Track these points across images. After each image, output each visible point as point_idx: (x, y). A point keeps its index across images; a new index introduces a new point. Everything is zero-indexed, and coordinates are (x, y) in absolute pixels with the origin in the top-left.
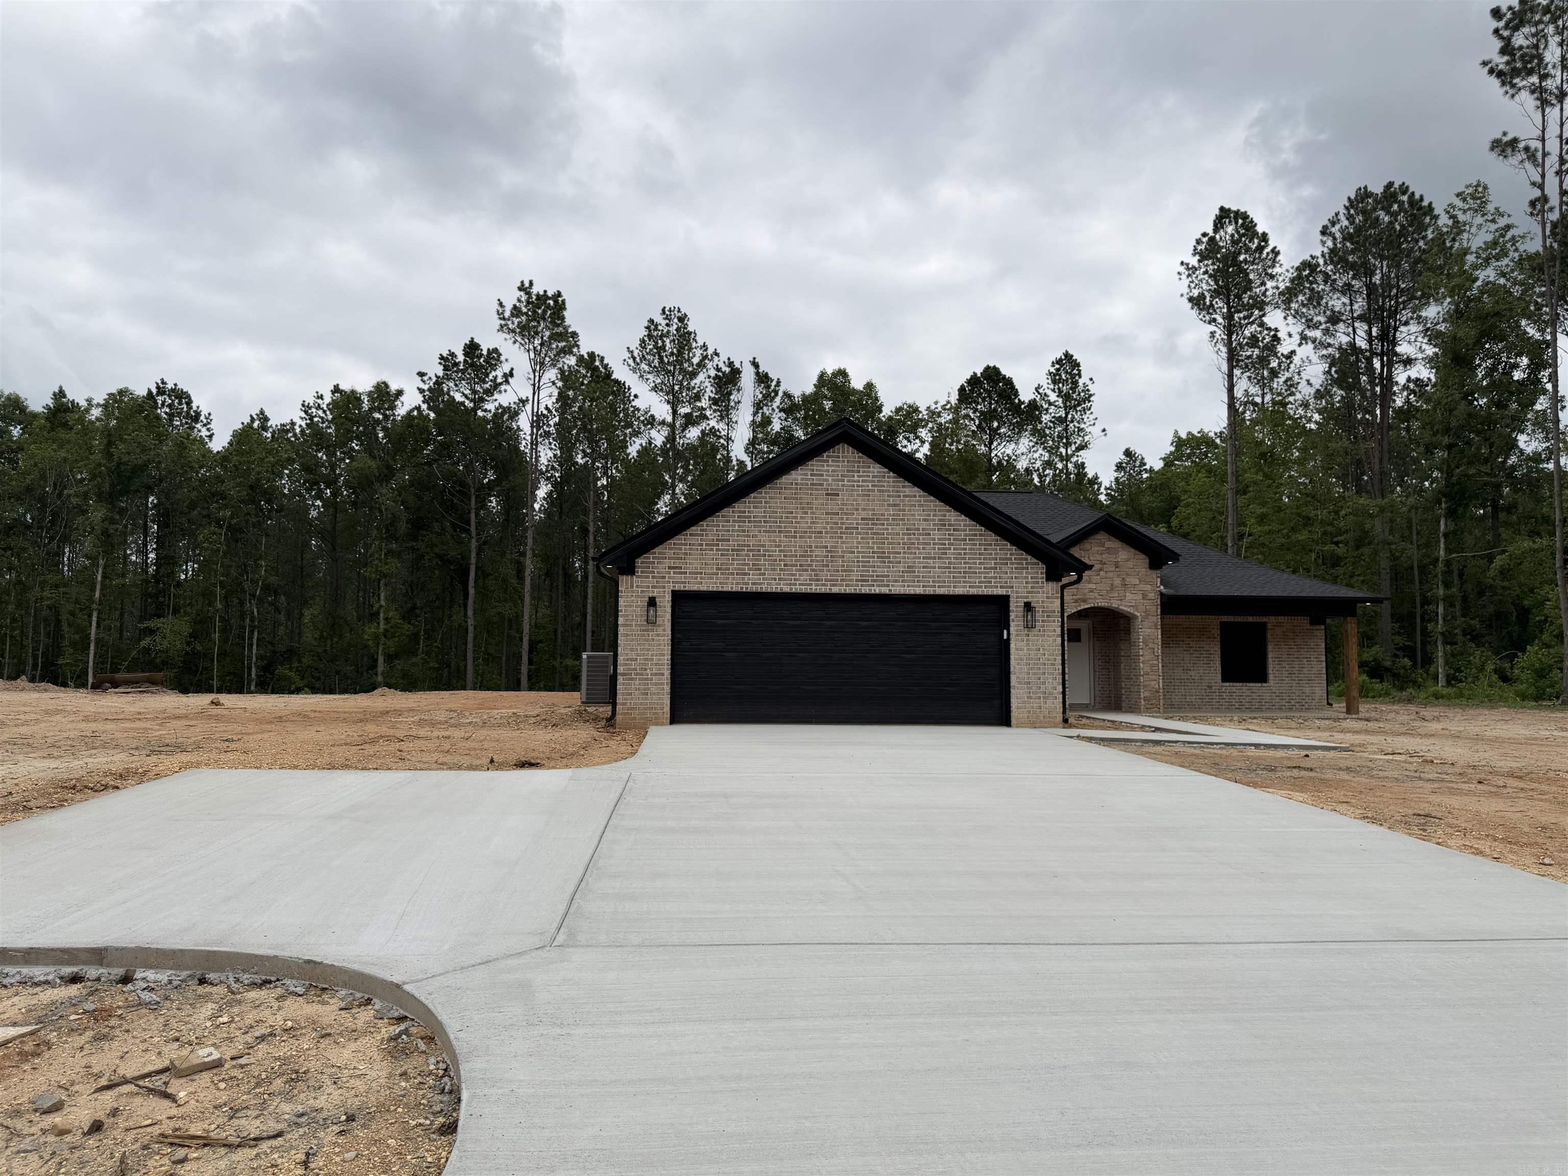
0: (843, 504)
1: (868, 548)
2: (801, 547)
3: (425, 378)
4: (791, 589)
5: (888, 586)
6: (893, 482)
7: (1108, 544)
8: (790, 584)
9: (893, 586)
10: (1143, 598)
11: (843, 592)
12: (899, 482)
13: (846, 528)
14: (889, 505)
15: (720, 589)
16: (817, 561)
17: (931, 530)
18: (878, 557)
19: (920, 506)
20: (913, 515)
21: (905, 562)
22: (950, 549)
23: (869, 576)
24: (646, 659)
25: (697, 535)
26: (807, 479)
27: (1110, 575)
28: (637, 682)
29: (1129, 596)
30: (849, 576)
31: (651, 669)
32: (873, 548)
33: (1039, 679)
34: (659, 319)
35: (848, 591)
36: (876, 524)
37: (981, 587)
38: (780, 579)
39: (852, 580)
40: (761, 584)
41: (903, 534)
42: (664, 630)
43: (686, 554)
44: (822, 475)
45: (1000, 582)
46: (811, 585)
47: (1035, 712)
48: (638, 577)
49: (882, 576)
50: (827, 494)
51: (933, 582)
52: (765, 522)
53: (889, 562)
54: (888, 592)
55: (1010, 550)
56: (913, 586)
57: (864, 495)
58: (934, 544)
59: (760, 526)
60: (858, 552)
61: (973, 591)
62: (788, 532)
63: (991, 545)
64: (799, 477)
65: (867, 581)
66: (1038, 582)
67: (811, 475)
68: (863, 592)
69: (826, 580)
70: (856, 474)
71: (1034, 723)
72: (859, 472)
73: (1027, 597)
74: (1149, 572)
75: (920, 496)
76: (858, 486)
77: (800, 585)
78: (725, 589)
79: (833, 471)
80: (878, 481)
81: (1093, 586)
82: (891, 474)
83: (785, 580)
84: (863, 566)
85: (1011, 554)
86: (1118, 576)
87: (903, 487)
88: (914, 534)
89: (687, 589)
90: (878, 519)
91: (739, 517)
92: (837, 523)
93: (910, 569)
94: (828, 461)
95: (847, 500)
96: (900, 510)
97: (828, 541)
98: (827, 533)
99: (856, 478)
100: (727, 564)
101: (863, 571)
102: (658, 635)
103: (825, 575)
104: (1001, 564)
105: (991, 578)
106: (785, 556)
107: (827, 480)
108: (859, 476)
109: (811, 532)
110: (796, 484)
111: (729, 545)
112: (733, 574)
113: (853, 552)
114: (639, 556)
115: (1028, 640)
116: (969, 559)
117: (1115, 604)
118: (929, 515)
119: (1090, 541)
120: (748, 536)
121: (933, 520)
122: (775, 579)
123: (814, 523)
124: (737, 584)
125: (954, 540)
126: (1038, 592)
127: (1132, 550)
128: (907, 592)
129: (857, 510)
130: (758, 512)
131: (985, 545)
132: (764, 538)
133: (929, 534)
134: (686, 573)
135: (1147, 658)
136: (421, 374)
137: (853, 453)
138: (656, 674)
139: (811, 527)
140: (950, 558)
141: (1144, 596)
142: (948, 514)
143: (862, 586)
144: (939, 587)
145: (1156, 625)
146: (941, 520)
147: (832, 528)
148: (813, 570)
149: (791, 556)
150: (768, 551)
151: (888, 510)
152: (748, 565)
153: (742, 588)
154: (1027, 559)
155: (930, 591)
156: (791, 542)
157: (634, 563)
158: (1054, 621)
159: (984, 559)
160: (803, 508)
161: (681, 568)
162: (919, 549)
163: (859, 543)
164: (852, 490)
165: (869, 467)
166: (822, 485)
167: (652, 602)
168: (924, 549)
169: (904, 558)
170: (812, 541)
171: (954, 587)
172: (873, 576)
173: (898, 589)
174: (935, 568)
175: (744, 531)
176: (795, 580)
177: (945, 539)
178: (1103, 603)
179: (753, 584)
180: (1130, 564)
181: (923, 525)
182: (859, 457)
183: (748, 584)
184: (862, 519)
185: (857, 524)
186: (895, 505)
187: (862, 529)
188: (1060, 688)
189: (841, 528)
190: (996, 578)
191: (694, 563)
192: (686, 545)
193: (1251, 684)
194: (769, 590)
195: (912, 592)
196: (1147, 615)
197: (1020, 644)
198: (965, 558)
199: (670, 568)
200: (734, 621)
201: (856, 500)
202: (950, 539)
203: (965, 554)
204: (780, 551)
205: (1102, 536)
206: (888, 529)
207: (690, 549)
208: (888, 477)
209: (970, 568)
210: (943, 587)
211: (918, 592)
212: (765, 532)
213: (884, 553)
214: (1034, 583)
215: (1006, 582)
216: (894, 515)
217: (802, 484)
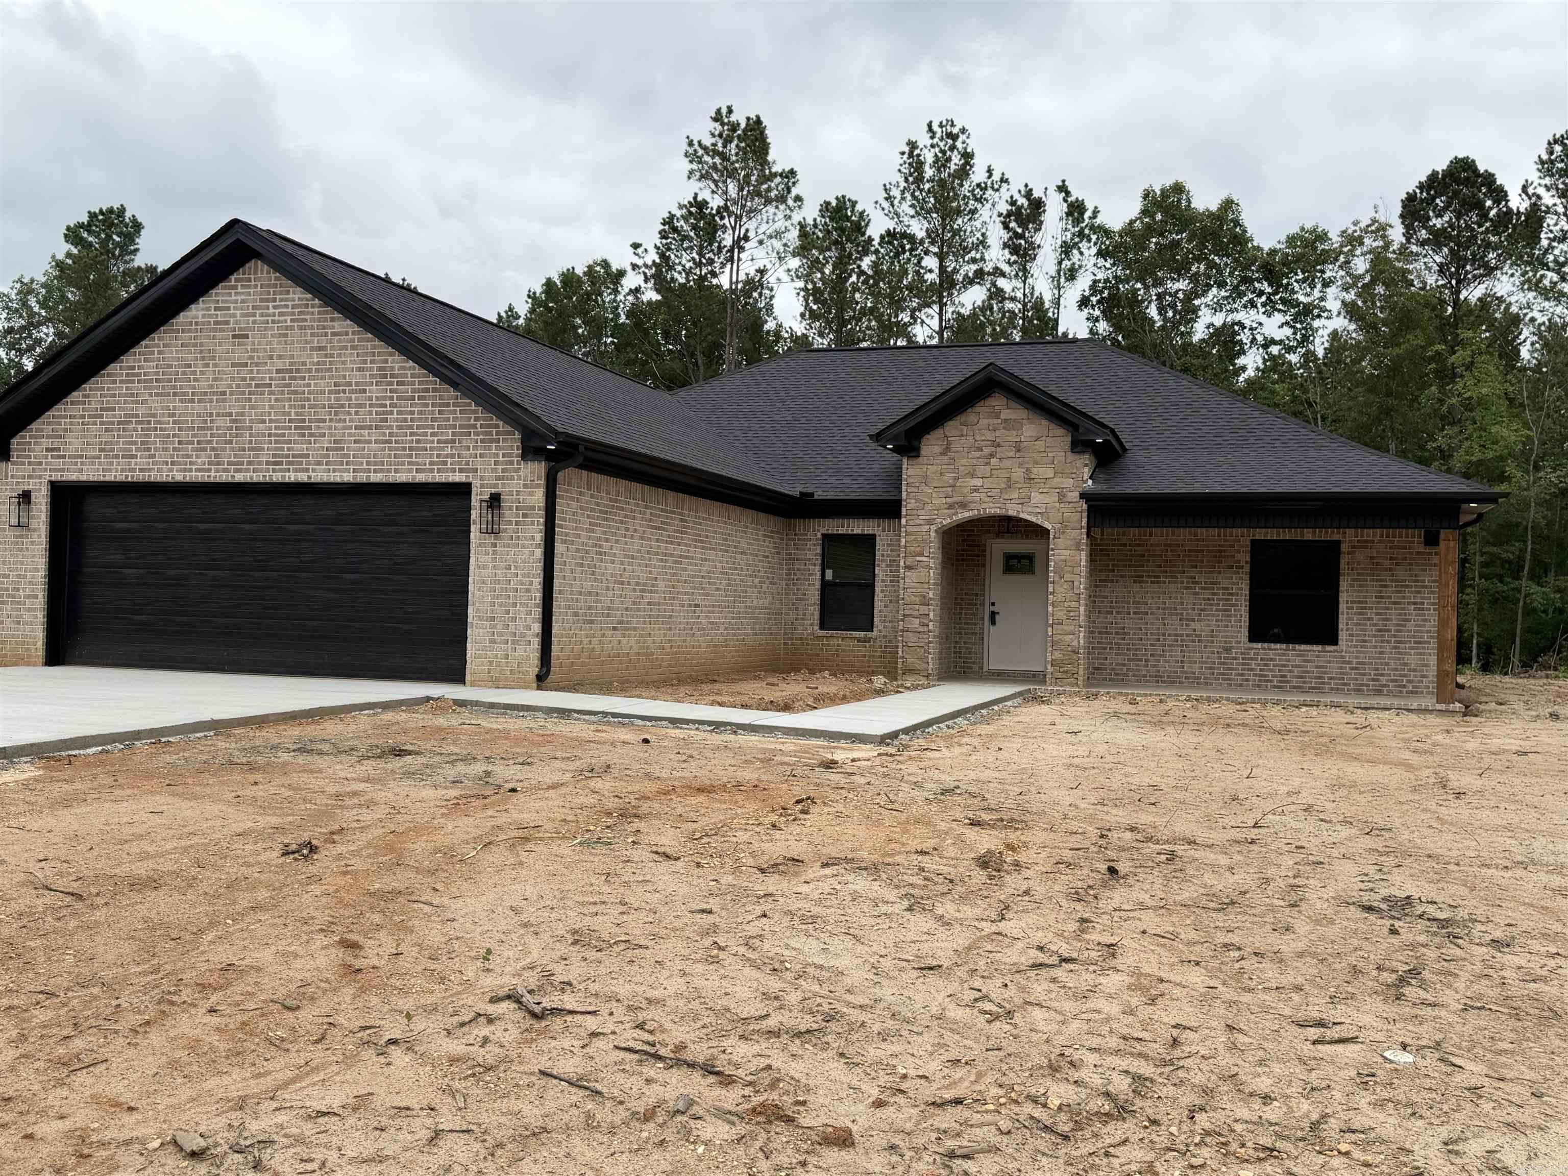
0: (253, 350)
1: (284, 414)
2: (199, 415)
3: (640, 251)
4: (185, 477)
5: (307, 470)
6: (319, 313)
7: (1006, 414)
8: (185, 470)
9: (314, 471)
10: (1060, 501)
11: (249, 480)
12: (326, 312)
13: (257, 386)
14: (312, 349)
15: (102, 479)
16: (219, 436)
17: (366, 384)
18: (296, 428)
19: (354, 348)
20: (344, 363)
21: (331, 435)
22: (392, 413)
23: (282, 456)
24: (19, 576)
25: (78, 403)
26: (210, 316)
27: (1007, 463)
28: (9, 607)
29: (1036, 497)
30: (257, 456)
31: (24, 589)
32: (289, 414)
33: (508, 612)
34: (924, 140)
35: (255, 480)
36: (295, 378)
37: (432, 471)
38: (173, 463)
39: (260, 463)
40: (150, 470)
41: (330, 392)
42: (39, 536)
43: (66, 430)
44: (228, 308)
45: (460, 463)
46: (209, 470)
47: (499, 665)
48: (14, 463)
49: (302, 456)
50: (234, 337)
51: (368, 463)
52: (157, 380)
53: (311, 435)
54: (305, 479)
55: (475, 412)
56: (340, 471)
57: (281, 335)
58: (371, 406)
59: (151, 388)
60: (271, 421)
61: (421, 478)
62: (184, 394)
63: (448, 405)
64: (201, 313)
65: (281, 463)
66: (512, 463)
67: (216, 309)
68: (274, 480)
69: (229, 463)
70: (271, 304)
71: (497, 679)
72: (274, 300)
73: (495, 486)
74: (1071, 457)
75: (353, 333)
76: (273, 322)
77: (197, 470)
78: (107, 479)
79: (243, 301)
80: (300, 313)
81: (978, 482)
82: (317, 301)
83: (179, 464)
84: (276, 442)
85: (476, 419)
86: (1021, 465)
87: (332, 320)
88: (344, 392)
89: (64, 479)
90: (298, 371)
91: (127, 375)
92: (244, 379)
93: (337, 446)
94: (235, 287)
95: (259, 343)
96: (326, 356)
97: (233, 406)
98: (231, 394)
99: (271, 311)
100: (111, 443)
101: (276, 449)
102: (32, 543)
103: (228, 455)
104: (462, 434)
105: (447, 456)
106: (180, 429)
107: (234, 316)
108: (275, 307)
109: (213, 393)
110: (197, 324)
111: (114, 416)
112: (117, 457)
113: (264, 422)
114: (14, 435)
115: (494, 553)
116: (418, 427)
117: (1012, 511)
118: (365, 362)
119: (977, 409)
120: (137, 402)
121: (371, 369)
122: (167, 463)
123: (215, 379)
124: (123, 470)
125: (398, 398)
126: (512, 478)
127: (1045, 422)
128: (332, 480)
129: (271, 357)
130: (150, 367)
131: (440, 405)
132: (155, 404)
133: (364, 391)
134: (64, 457)
135: (1060, 597)
136: (636, 246)
137: (268, 273)
138: (29, 597)
139: (212, 386)
140: (391, 427)
141: (1061, 496)
142: (390, 359)
143: (274, 471)
144: (375, 471)
145: (1078, 544)
146: (380, 369)
147: (238, 386)
148: (213, 449)
149: (188, 429)
150: (159, 422)
151: (311, 356)
152: (135, 443)
153: (127, 476)
154: (497, 426)
155: (362, 478)
156: (186, 408)
157: (9, 444)
158: (532, 523)
159: (439, 427)
160: (203, 358)
161: (59, 450)
162: (349, 413)
163: (271, 407)
164: (266, 329)
165: (288, 293)
166: (227, 323)
167: (26, 497)
168: (357, 413)
169: (330, 428)
170: (212, 407)
171: (396, 471)
172: (287, 456)
173: (320, 475)
174: (369, 442)
175: (132, 395)
176: (191, 463)
177: (385, 398)
178: (993, 509)
179: (141, 470)
180: (1040, 445)
181: (356, 377)
182: (276, 279)
183: (134, 470)
184: (278, 371)
185: (271, 379)
186: (320, 348)
187: (277, 386)
188: (537, 628)
189: (250, 386)
190: (453, 456)
191: (74, 444)
192: (65, 417)
193: (1303, 647)
194: (159, 479)
195: (338, 480)
196: (1064, 526)
197: (483, 559)
198: (411, 427)
199: (47, 450)
200: (134, 525)
201: (270, 343)
202: (392, 398)
203: (412, 420)
204: (174, 422)
205: (997, 401)
206: (309, 385)
207: (71, 423)
208: (313, 307)
209: (418, 441)
210: (381, 471)
211: (346, 480)
212: (157, 395)
213: (304, 421)
214: (507, 463)
215: (467, 463)
216: (318, 363)
217: (203, 323)
